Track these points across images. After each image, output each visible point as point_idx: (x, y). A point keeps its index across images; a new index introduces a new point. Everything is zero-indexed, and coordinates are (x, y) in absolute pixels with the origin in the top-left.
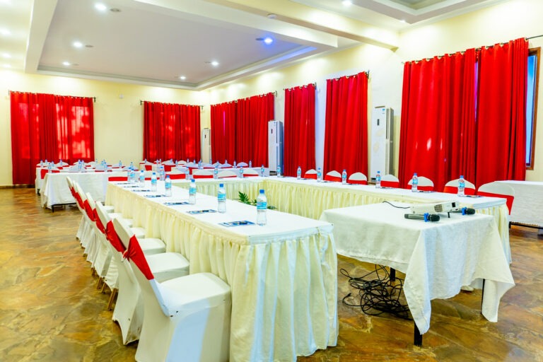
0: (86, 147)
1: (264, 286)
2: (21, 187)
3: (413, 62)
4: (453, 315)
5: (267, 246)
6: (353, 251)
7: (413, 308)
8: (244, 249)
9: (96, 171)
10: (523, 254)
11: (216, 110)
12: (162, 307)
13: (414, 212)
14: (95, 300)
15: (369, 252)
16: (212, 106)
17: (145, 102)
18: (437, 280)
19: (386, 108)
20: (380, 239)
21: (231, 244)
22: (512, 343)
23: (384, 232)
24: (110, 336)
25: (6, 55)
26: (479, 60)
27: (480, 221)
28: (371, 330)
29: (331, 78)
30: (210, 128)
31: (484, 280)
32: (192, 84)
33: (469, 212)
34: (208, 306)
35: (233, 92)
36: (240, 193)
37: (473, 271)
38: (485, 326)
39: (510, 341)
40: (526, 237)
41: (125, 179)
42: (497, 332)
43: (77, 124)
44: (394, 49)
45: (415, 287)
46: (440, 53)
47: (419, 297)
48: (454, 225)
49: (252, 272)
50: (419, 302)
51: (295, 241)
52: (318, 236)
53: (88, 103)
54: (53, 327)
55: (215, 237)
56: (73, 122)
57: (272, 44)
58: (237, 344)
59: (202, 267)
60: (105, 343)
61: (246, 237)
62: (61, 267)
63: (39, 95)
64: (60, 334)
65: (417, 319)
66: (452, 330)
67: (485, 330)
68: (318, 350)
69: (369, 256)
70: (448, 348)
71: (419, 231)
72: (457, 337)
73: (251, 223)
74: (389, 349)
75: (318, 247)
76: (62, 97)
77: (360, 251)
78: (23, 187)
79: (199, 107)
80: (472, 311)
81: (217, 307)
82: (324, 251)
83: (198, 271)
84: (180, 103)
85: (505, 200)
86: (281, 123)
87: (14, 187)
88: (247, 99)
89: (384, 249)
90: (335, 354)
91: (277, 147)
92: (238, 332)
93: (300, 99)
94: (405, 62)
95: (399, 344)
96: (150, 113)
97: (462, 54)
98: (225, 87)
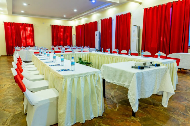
0: (32, 41)
1: (71, 94)
2: (9, 56)
3: (147, 8)
4: (150, 105)
5: (72, 79)
6: (112, 80)
7: (131, 103)
8: (62, 80)
9: (33, 50)
10: (183, 80)
12: (30, 102)
13: (136, 66)
14: (20, 97)
15: (117, 81)
16: (76, 26)
17: (52, 25)
18: (141, 91)
19: (137, 26)
20: (121, 76)
21: (59, 78)
22: (171, 116)
23: (122, 73)
24: (20, 110)
25: (1, 9)
26: (172, 7)
27: (161, 69)
28: (117, 110)
29: (117, 15)
30: (75, 34)
31: (163, 91)
32: (68, 18)
33: (158, 65)
34: (49, 102)
35: (83, 21)
36: (79, 58)
37: (158, 88)
38: (162, 109)
39: (170, 115)
40: (186, 74)
42: (166, 112)
43: (28, 32)
44: (141, 3)
45: (132, 95)
46: (157, 4)
47: (133, 98)
48: (150, 71)
49: (65, 89)
50: (134, 100)
51: (84, 77)
52: (94, 75)
53: (31, 26)
54: (1, 107)
55: (55, 75)
56: (27, 32)
57: (95, 2)
59: (52, 86)
60: (18, 113)
61: (62, 76)
62: (12, 84)
63: (14, 23)
64: (3, 109)
65: (133, 107)
66: (149, 110)
67: (162, 110)
68: (95, 118)
69: (117, 82)
70: (145, 118)
71: (134, 73)
72: (150, 113)
73: (69, 70)
74: (122, 117)
75: (94, 79)
76: (22, 24)
77: (114, 80)
78: (11, 56)
79: (71, 27)
80: (158, 103)
81: (53, 102)
82: (97, 81)
83: (51, 88)
84: (65, 25)
85: (176, 60)
86: (100, 32)
87: (7, 56)
88: (88, 23)
89: (122, 80)
90: (101, 119)
91: (98, 41)
92: (60, 112)
93: (107, 23)
94: (144, 8)
95: (127, 116)
96: (54, 29)
97: (166, 4)
98: (80, 19)
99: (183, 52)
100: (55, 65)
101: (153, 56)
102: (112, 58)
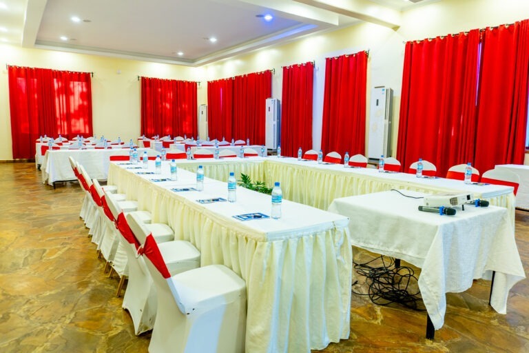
0: (85, 124)
1: (281, 282)
2: (20, 162)
3: (415, 41)
4: (462, 306)
5: (284, 242)
6: (364, 242)
7: (428, 303)
8: (261, 246)
9: (96, 148)
10: (523, 240)
11: (213, 86)
12: (179, 305)
13: (427, 204)
14: (104, 286)
15: (381, 244)
16: (208, 82)
17: (143, 78)
18: (451, 274)
19: (385, 88)
20: (393, 232)
21: (246, 239)
22: (523, 337)
23: (398, 226)
24: (121, 325)
25: (3, 29)
26: (483, 41)
27: (494, 214)
28: (382, 321)
29: (330, 56)
30: (207, 105)
31: (494, 272)
32: (190, 60)
33: (483, 204)
34: (224, 303)
35: (230, 69)
36: (243, 175)
37: (485, 264)
38: (494, 318)
39: (521, 335)
40: (525, 221)
41: (127, 158)
42: (507, 325)
43: (76, 101)
44: (396, 28)
45: (431, 283)
46: (443, 33)
47: (435, 293)
48: (470, 219)
49: (269, 269)
50: (435, 298)
51: (312, 236)
52: (334, 230)
53: (85, 78)
54: (63, 315)
55: (228, 230)
56: (72, 98)
57: (272, 20)
58: (253, 341)
59: (214, 259)
60: (117, 333)
61: (264, 234)
62: (66, 248)
63: (37, 70)
64: (71, 322)
65: (432, 314)
66: (461, 322)
67: (495, 322)
68: (331, 344)
69: (381, 248)
70: (460, 341)
71: (437, 227)
72: (468, 331)
73: (266, 217)
74: (401, 342)
75: (334, 242)
76: (60, 72)
77: (371, 242)
78: (23, 162)
79: (196, 83)
80: (482, 302)
81: (232, 303)
82: (339, 246)
83: (210, 263)
84: (178, 78)
85: (513, 188)
86: (278, 101)
87: (14, 162)
88: (245, 75)
89: (397, 242)
90: (348, 348)
91: (274, 125)
92: (254, 329)
93: (299, 77)
94: (406, 41)
95: (411, 337)
96: (148, 88)
97: (466, 34)
98: (223, 63)
99: (512, 162)
100: (213, 200)
101: (442, 173)
102: (333, 176)
